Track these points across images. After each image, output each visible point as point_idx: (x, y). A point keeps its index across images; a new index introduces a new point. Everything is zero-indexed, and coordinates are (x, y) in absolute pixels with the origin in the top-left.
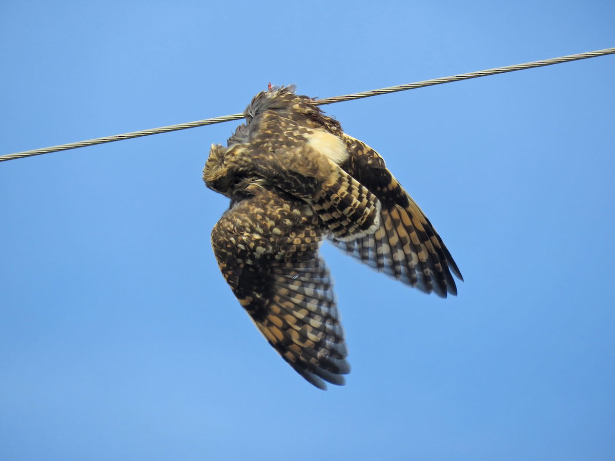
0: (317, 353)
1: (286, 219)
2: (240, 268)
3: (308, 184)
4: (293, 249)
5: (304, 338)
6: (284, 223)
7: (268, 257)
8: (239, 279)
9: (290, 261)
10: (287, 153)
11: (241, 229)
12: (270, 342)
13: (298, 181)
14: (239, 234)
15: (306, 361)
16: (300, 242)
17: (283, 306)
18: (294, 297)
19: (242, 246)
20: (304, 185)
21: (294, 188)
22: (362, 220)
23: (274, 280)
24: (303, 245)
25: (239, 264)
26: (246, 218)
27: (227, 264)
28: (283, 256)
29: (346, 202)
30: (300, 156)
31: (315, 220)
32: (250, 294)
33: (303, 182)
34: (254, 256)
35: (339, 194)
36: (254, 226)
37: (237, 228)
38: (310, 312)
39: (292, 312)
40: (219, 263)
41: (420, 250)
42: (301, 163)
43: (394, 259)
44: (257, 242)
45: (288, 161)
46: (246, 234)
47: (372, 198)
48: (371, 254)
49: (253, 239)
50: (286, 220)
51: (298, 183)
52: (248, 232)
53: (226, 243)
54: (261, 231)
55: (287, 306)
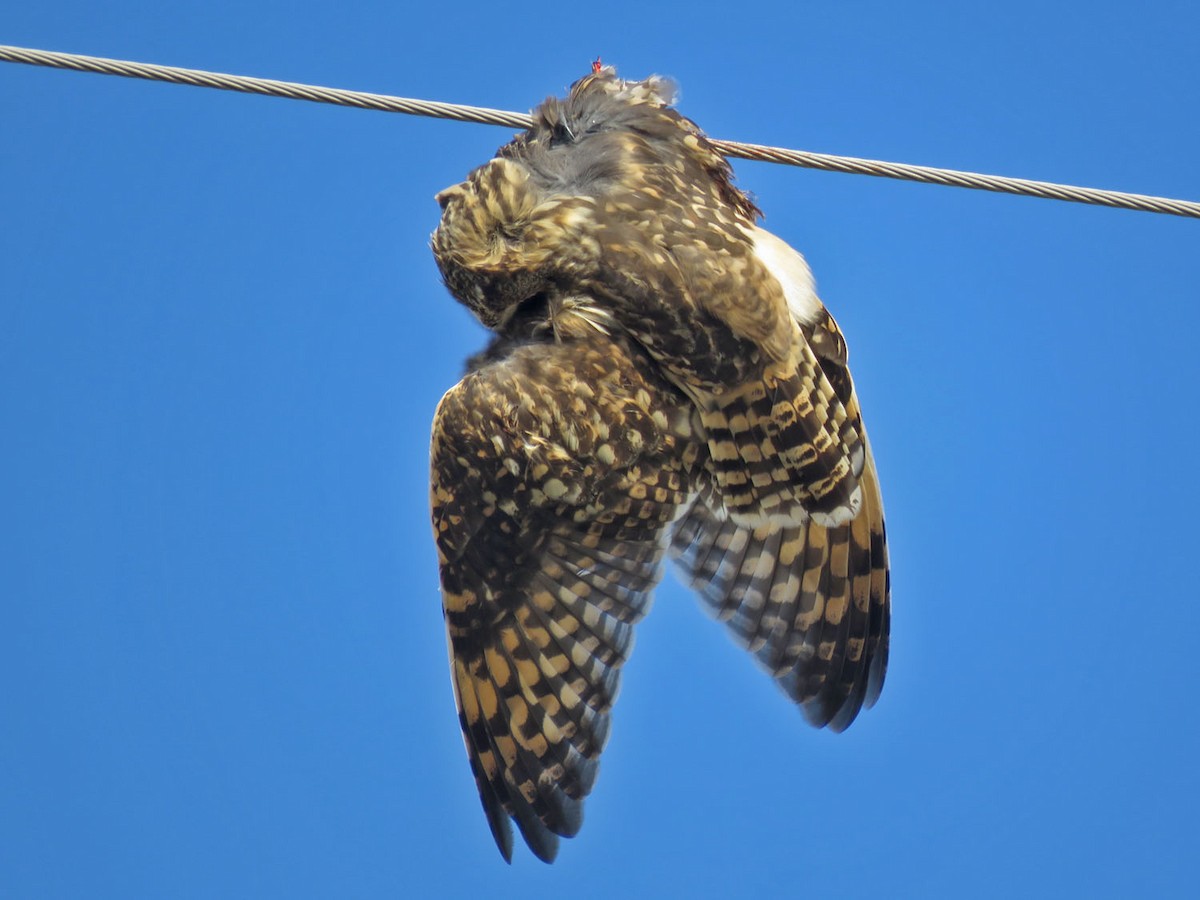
0: (541, 772)
1: (637, 429)
2: (484, 515)
3: (732, 357)
4: (623, 506)
5: (533, 727)
6: (628, 437)
7: (560, 511)
8: (469, 542)
9: (600, 534)
10: (710, 263)
11: (529, 421)
12: (463, 716)
13: (711, 341)
14: (520, 435)
15: (514, 783)
16: (643, 494)
17: (528, 637)
18: (557, 620)
19: (513, 466)
20: (719, 358)
21: (687, 355)
22: (825, 485)
23: (538, 567)
24: (646, 503)
25: (484, 505)
26: (549, 398)
27: (456, 496)
28: (592, 518)
29: (802, 430)
30: (741, 280)
31: (692, 452)
32: (474, 586)
33: (721, 348)
34: (530, 496)
35: (796, 405)
36: (563, 424)
37: (520, 418)
38: (572, 665)
39: (539, 656)
40: (435, 488)
41: (839, 594)
42: (741, 299)
43: (772, 598)
44: (556, 464)
45: (709, 284)
46: (536, 438)
47: (849, 438)
48: (723, 568)
49: (549, 456)
50: (634, 431)
51: (709, 346)
52: (541, 435)
53: (477, 444)
54: (574, 442)
55: (536, 638)
